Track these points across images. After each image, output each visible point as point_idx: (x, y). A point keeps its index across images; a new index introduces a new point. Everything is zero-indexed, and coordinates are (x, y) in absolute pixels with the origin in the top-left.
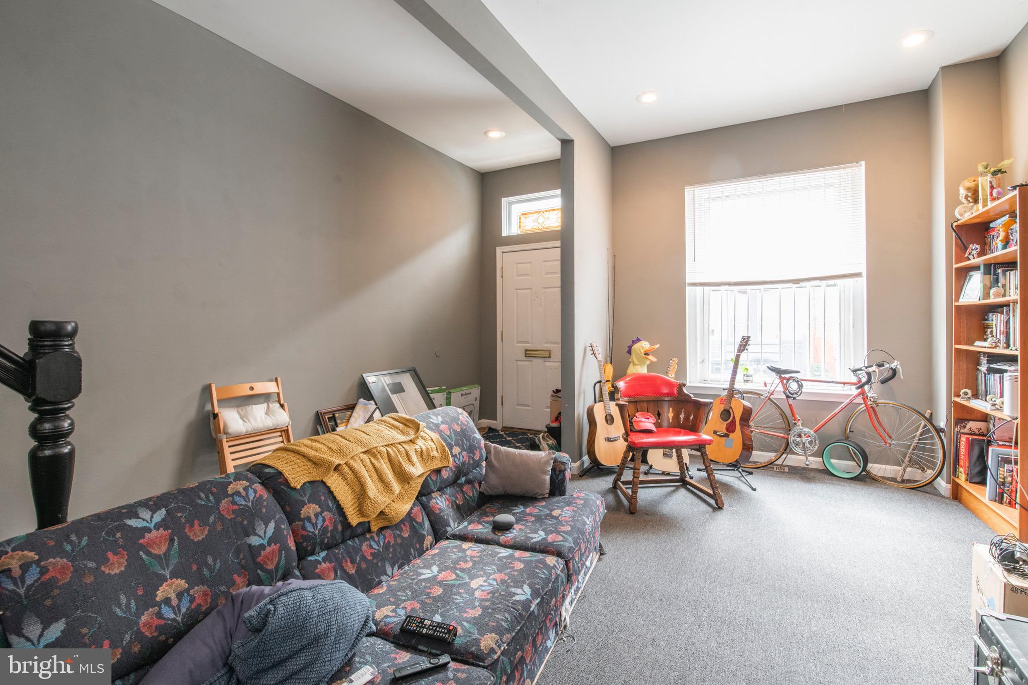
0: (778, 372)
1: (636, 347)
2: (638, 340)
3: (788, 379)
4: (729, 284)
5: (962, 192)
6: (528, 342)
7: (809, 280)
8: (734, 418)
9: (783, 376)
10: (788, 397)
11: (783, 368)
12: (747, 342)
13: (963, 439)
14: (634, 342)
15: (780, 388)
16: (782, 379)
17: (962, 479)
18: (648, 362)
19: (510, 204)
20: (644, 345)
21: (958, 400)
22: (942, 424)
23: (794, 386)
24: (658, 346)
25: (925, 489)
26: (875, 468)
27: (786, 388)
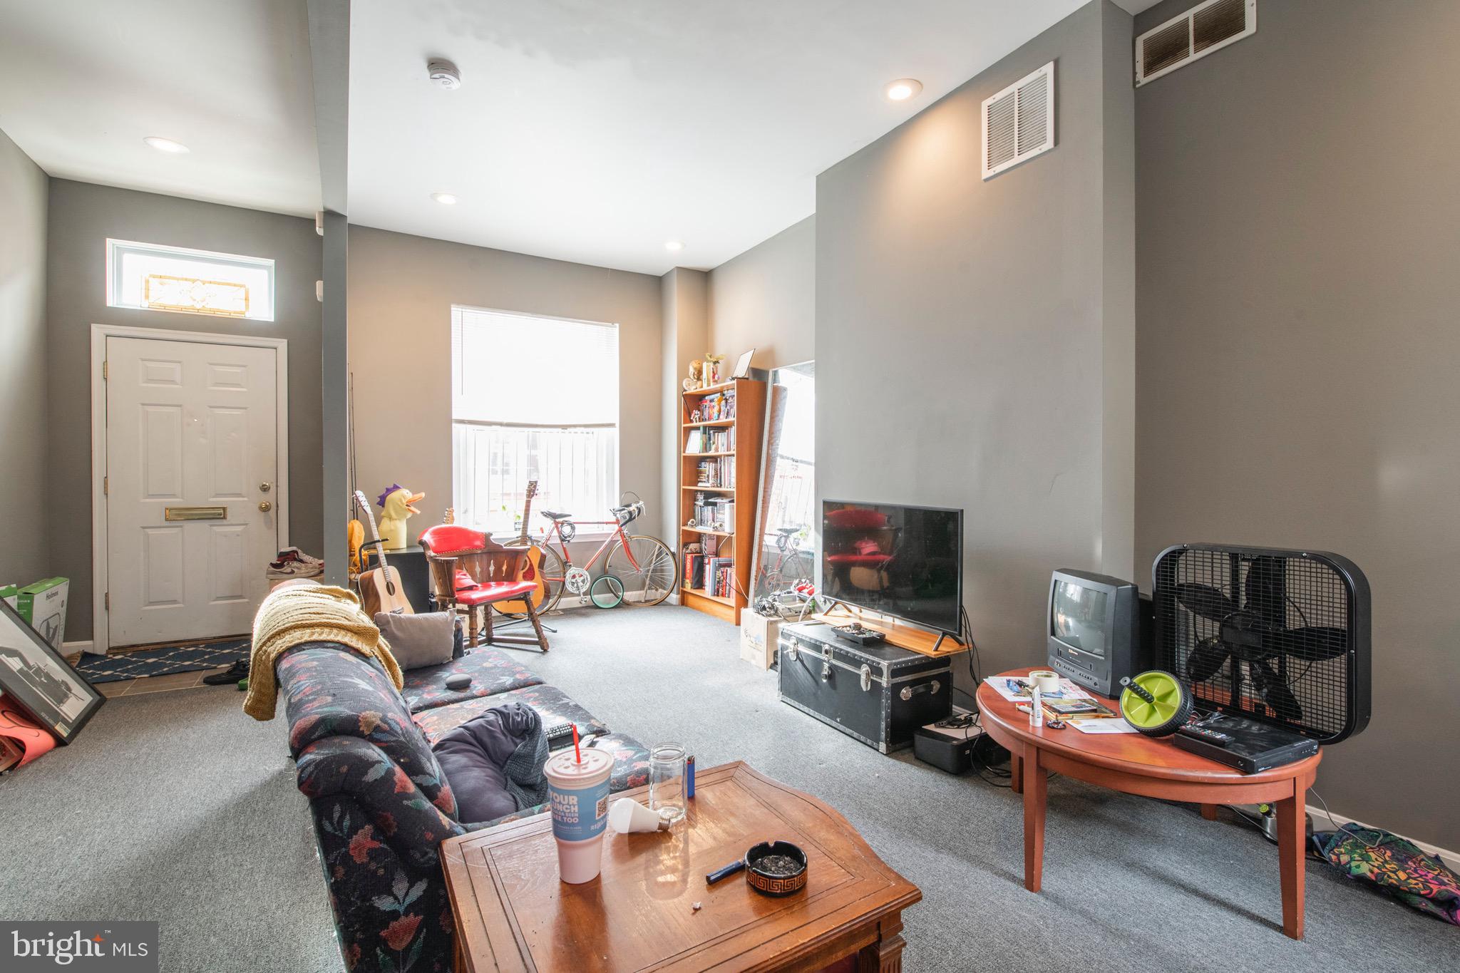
0: (554, 516)
1: (394, 495)
2: (396, 488)
3: (562, 524)
4: (501, 424)
5: (691, 370)
6: (174, 496)
7: (575, 426)
8: (531, 565)
9: (557, 520)
10: (562, 540)
11: (558, 512)
12: (535, 487)
13: (689, 557)
14: (389, 491)
15: (555, 533)
16: (556, 523)
17: (688, 587)
18: (409, 515)
19: (120, 251)
20: (405, 494)
21: (686, 528)
22: (673, 549)
23: (566, 530)
24: (423, 495)
25: (661, 603)
26: (630, 596)
27: (560, 533)
